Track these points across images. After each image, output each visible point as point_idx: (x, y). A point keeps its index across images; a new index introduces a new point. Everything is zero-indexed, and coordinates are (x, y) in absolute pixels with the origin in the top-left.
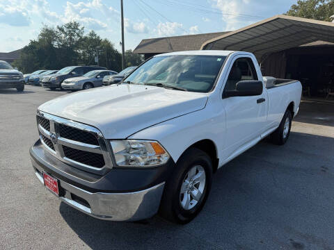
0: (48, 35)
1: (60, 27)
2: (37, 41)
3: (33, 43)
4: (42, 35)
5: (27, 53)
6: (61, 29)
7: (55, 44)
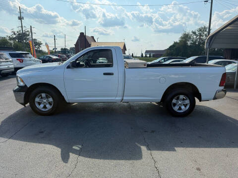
0: (186, 37)
1: (194, 31)
2: (178, 42)
3: (175, 43)
4: (182, 38)
5: (170, 50)
6: (194, 33)
7: (189, 43)
